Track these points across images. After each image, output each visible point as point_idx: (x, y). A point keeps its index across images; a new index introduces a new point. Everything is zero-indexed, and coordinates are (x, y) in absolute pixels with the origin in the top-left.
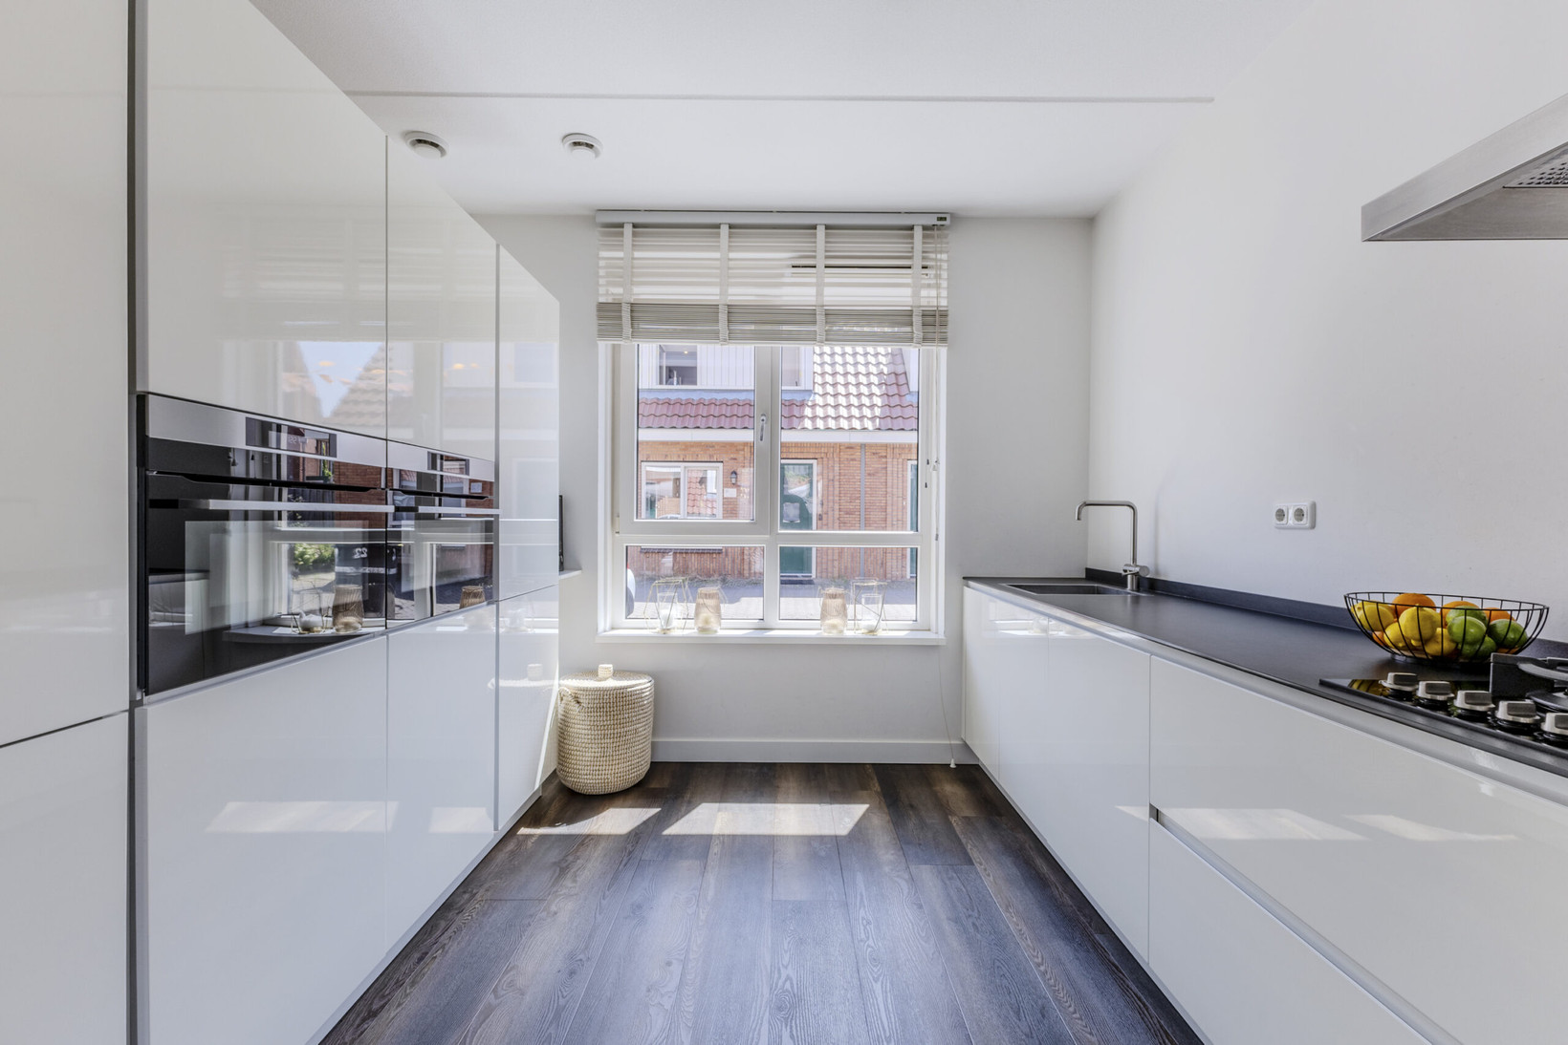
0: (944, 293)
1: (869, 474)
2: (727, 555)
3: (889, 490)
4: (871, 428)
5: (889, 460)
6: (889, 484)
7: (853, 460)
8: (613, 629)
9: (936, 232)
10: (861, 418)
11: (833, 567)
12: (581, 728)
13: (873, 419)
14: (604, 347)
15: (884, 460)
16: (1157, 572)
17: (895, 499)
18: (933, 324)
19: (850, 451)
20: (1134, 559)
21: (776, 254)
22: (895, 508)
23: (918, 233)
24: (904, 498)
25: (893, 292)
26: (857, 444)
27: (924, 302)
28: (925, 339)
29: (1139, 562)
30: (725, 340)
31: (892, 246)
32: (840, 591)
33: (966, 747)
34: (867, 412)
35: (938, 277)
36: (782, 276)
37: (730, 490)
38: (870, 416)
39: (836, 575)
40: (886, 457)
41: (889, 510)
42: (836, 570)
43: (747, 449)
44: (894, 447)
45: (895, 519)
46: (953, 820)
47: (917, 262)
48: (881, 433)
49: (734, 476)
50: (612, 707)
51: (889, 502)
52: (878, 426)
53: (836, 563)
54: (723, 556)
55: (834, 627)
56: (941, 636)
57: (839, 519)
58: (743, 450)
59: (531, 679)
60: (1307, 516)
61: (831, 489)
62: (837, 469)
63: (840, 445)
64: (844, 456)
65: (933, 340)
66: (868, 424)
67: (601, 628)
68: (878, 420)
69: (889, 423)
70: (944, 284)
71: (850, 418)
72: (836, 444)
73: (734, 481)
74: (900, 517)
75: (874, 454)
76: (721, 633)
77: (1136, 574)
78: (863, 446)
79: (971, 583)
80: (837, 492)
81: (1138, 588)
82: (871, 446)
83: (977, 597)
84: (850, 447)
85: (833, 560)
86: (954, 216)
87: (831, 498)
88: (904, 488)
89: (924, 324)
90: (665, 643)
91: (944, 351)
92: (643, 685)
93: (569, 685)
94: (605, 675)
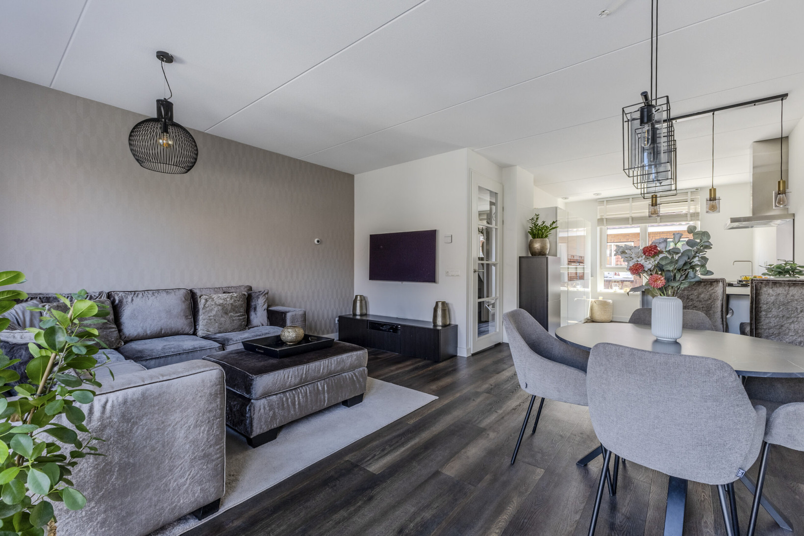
8: (599, 290)
9: (695, 193)
12: (596, 308)
14: (598, 228)
21: (645, 203)
23: (689, 193)
25: (683, 208)
30: (631, 224)
47: (689, 200)
50: (604, 304)
59: (582, 298)
70: (699, 205)
86: (701, 188)
89: (691, 216)
90: (615, 294)
91: (699, 222)
92: (610, 301)
93: (593, 300)
94: (601, 298)
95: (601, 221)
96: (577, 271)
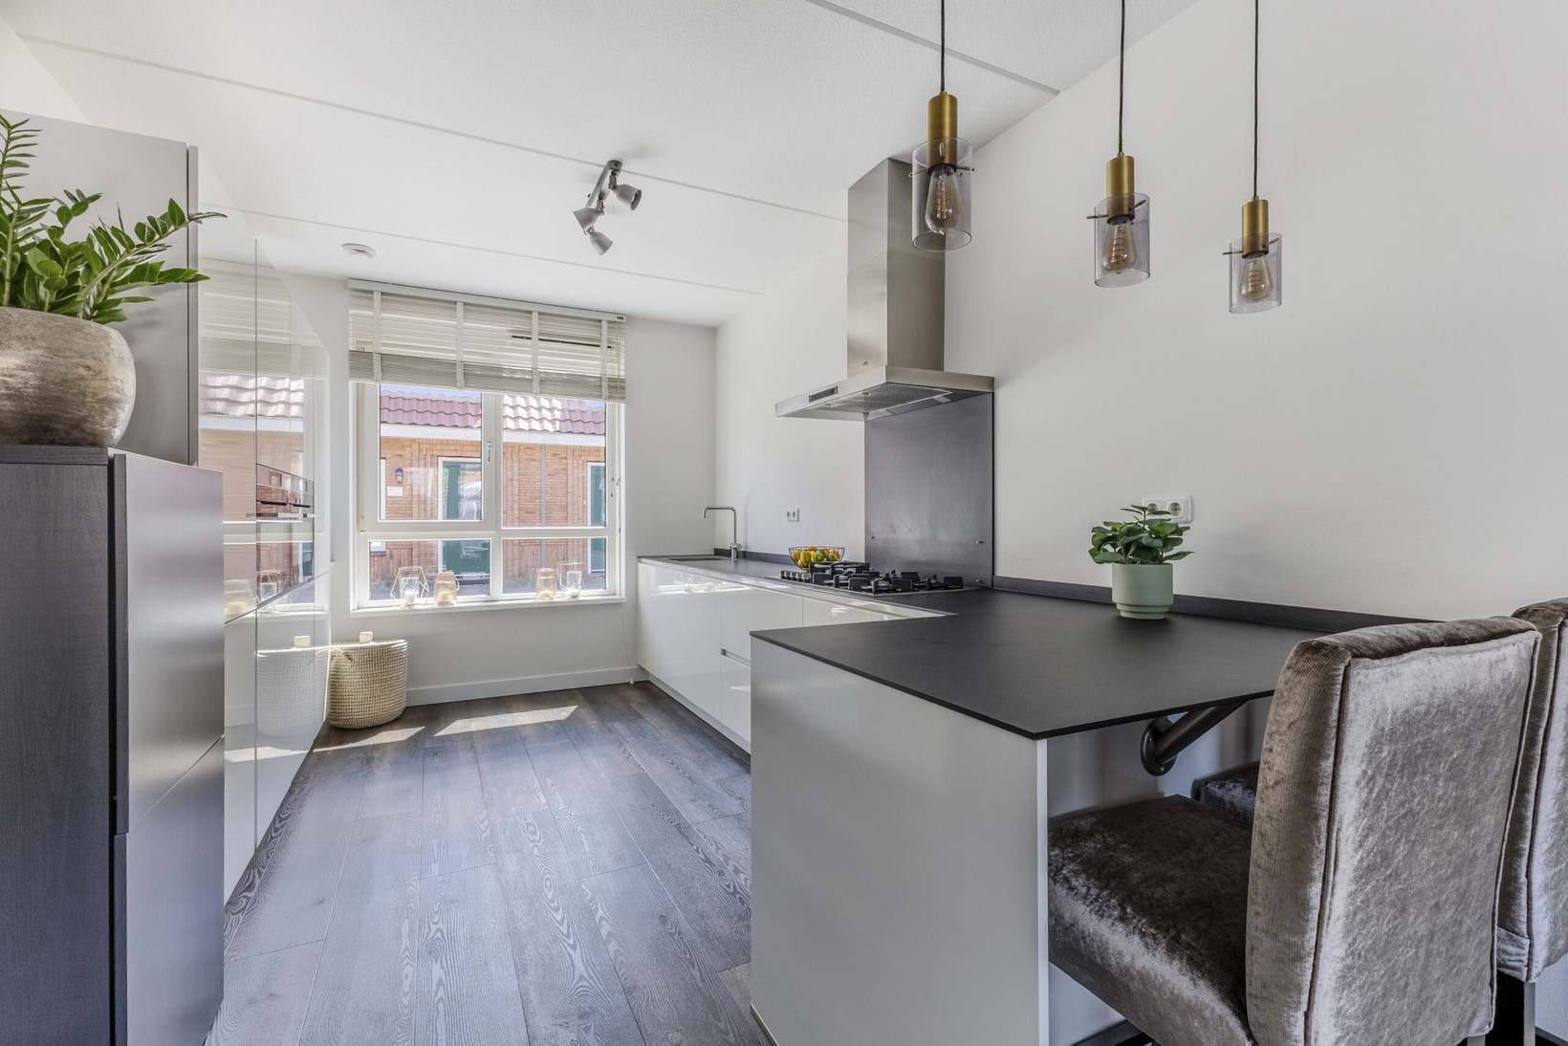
0: (622, 367)
1: (550, 475)
2: (391, 557)
3: (570, 490)
4: (551, 430)
5: (570, 461)
6: (570, 484)
7: (532, 460)
8: (358, 608)
9: (617, 326)
10: (541, 420)
11: (513, 565)
12: (352, 678)
13: (553, 421)
14: (352, 384)
15: (564, 461)
16: (746, 547)
17: (576, 498)
18: (616, 388)
19: (529, 452)
20: (735, 541)
21: (498, 328)
22: (576, 507)
23: (604, 325)
24: (584, 498)
25: (589, 364)
26: (536, 445)
27: (609, 372)
28: (610, 397)
29: (738, 542)
30: (461, 388)
31: (586, 332)
32: (550, 570)
33: (642, 669)
34: (547, 414)
35: (618, 355)
36: (504, 343)
37: (395, 488)
38: (550, 418)
39: (516, 573)
40: (566, 458)
41: (570, 509)
42: (516, 569)
43: (415, 446)
44: (574, 449)
45: (576, 518)
46: (632, 705)
47: (604, 344)
48: (562, 436)
49: (399, 473)
50: (379, 659)
51: (570, 502)
52: (558, 429)
53: (516, 562)
54: (387, 558)
55: (547, 595)
56: (623, 596)
57: (518, 518)
58: (411, 446)
59: (298, 647)
60: (795, 515)
61: (509, 488)
62: (516, 469)
63: (520, 445)
64: (523, 456)
65: (615, 398)
66: (549, 426)
67: (351, 608)
68: (558, 423)
69: (569, 426)
70: (623, 361)
71: (529, 419)
72: (515, 444)
73: (399, 479)
74: (581, 516)
75: (554, 455)
76: (455, 605)
77: (735, 549)
78: (543, 447)
79: (643, 560)
80: (516, 491)
81: (737, 557)
82: (551, 447)
83: (648, 570)
84: (530, 447)
85: (513, 559)
86: (628, 316)
87: (509, 497)
88: (584, 488)
89: (610, 387)
90: (411, 615)
91: (623, 406)
92: (402, 643)
93: (340, 648)
94: (366, 640)
95: (361, 361)
96: (258, 539)
